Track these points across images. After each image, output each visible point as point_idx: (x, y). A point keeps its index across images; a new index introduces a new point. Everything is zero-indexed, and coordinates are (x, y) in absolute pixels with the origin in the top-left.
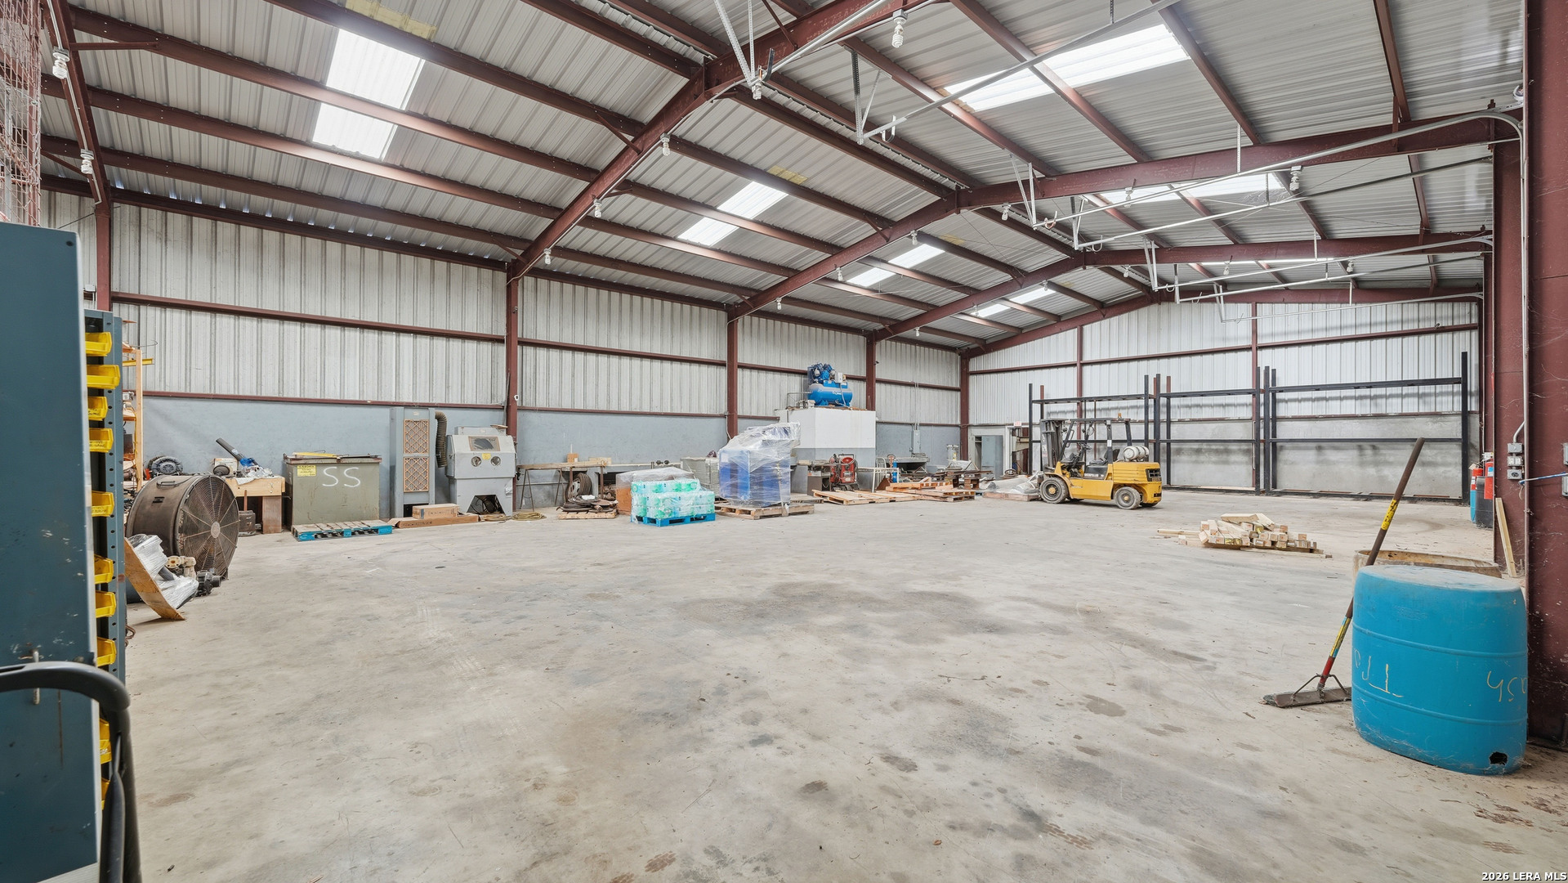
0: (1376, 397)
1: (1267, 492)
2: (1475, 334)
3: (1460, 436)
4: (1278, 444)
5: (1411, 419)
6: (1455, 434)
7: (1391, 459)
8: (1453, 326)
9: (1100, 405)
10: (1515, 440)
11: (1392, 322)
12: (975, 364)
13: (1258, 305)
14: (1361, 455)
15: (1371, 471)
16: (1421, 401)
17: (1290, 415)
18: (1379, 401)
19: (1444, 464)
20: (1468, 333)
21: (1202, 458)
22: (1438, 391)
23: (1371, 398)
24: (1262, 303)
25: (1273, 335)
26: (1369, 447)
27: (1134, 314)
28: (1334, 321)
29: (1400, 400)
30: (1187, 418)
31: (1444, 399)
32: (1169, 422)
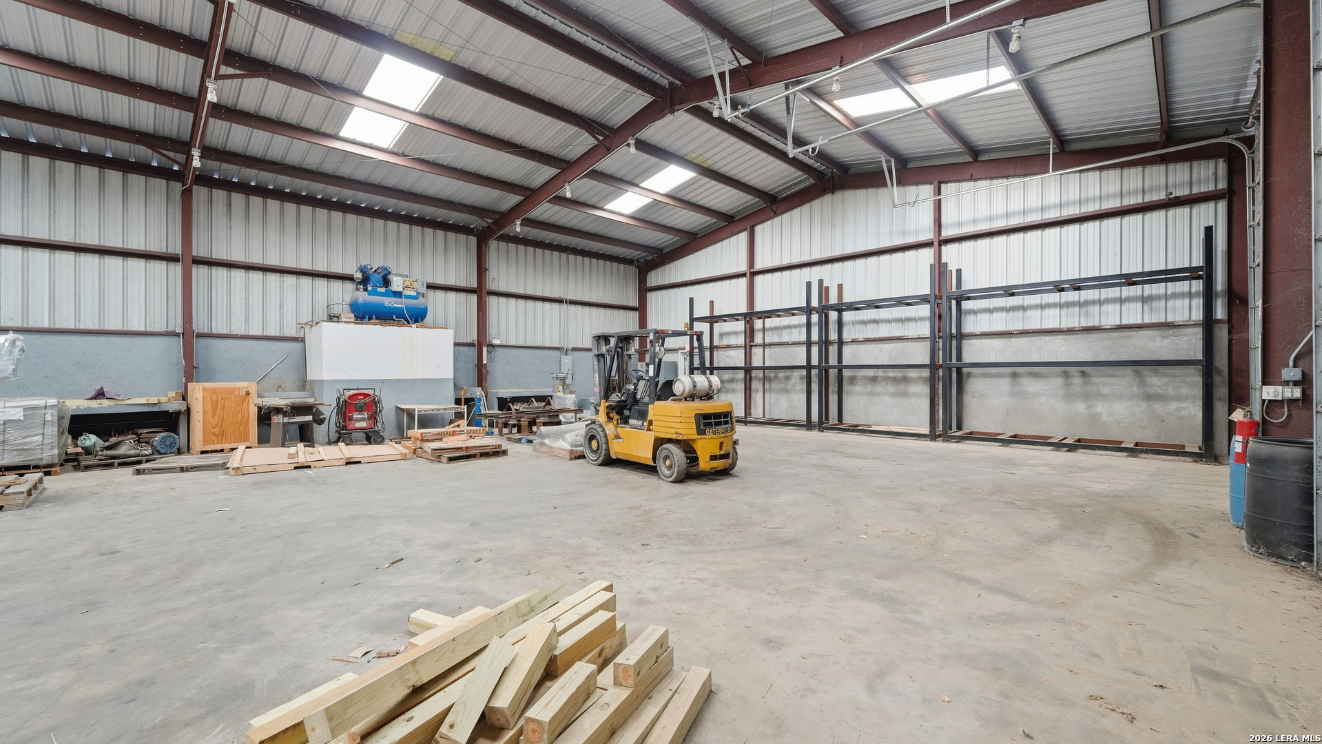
0: (1088, 303)
1: (946, 437)
2: (1222, 206)
3: (1200, 356)
4: (965, 370)
5: (1133, 333)
6: (1192, 353)
7: (1106, 390)
8: (1191, 195)
9: (770, 323)
10: (1291, 363)
11: (1108, 197)
12: (654, 278)
13: (943, 185)
14: (1067, 385)
15: (1080, 407)
16: (1146, 307)
17: (978, 330)
18: (1091, 309)
19: (1177, 398)
20: (1211, 205)
21: (879, 388)
22: (1169, 292)
23: (1080, 304)
24: (946, 182)
25: (959, 224)
26: (1077, 374)
27: (806, 207)
28: (1034, 201)
29: (1118, 306)
30: (861, 337)
31: (1179, 302)
32: (841, 343)
